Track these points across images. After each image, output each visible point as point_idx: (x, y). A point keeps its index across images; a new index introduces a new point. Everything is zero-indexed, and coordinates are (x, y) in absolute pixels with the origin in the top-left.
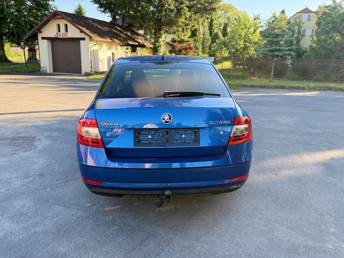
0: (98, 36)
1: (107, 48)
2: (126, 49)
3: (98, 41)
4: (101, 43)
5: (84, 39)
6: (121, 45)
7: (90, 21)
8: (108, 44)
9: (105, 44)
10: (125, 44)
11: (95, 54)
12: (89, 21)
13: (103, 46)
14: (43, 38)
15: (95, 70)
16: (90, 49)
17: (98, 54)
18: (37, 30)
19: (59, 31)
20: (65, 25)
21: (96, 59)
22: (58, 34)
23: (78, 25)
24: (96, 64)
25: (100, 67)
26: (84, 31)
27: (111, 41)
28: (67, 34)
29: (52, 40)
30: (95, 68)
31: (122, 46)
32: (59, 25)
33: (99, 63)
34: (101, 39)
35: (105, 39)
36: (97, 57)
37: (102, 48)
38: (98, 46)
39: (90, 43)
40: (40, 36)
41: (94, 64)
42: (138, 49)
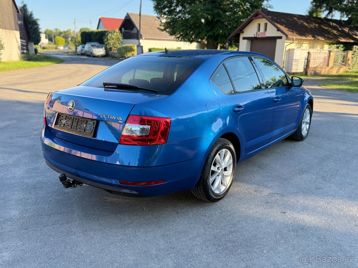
0: (296, 34)
1: (308, 47)
2: (335, 47)
3: (294, 39)
4: (301, 41)
5: (280, 38)
6: (329, 43)
7: (296, 18)
8: (311, 42)
9: (307, 43)
10: (335, 42)
11: (291, 54)
12: (294, 18)
13: (304, 44)
14: (244, 38)
15: (287, 71)
16: (286, 48)
17: (294, 54)
18: (239, 30)
19: (259, 31)
20: (265, 24)
21: (290, 59)
22: (258, 33)
23: (276, 24)
24: (290, 64)
25: (293, 68)
26: (281, 29)
27: (313, 39)
28: (265, 33)
29: (252, 40)
30: (287, 68)
31: (330, 45)
32: (259, 24)
33: (293, 63)
34: (299, 37)
35: (305, 37)
36: (292, 56)
37: (301, 47)
38: (296, 45)
39: (286, 42)
40: (242, 36)
41: (288, 64)
42: (355, 48)
